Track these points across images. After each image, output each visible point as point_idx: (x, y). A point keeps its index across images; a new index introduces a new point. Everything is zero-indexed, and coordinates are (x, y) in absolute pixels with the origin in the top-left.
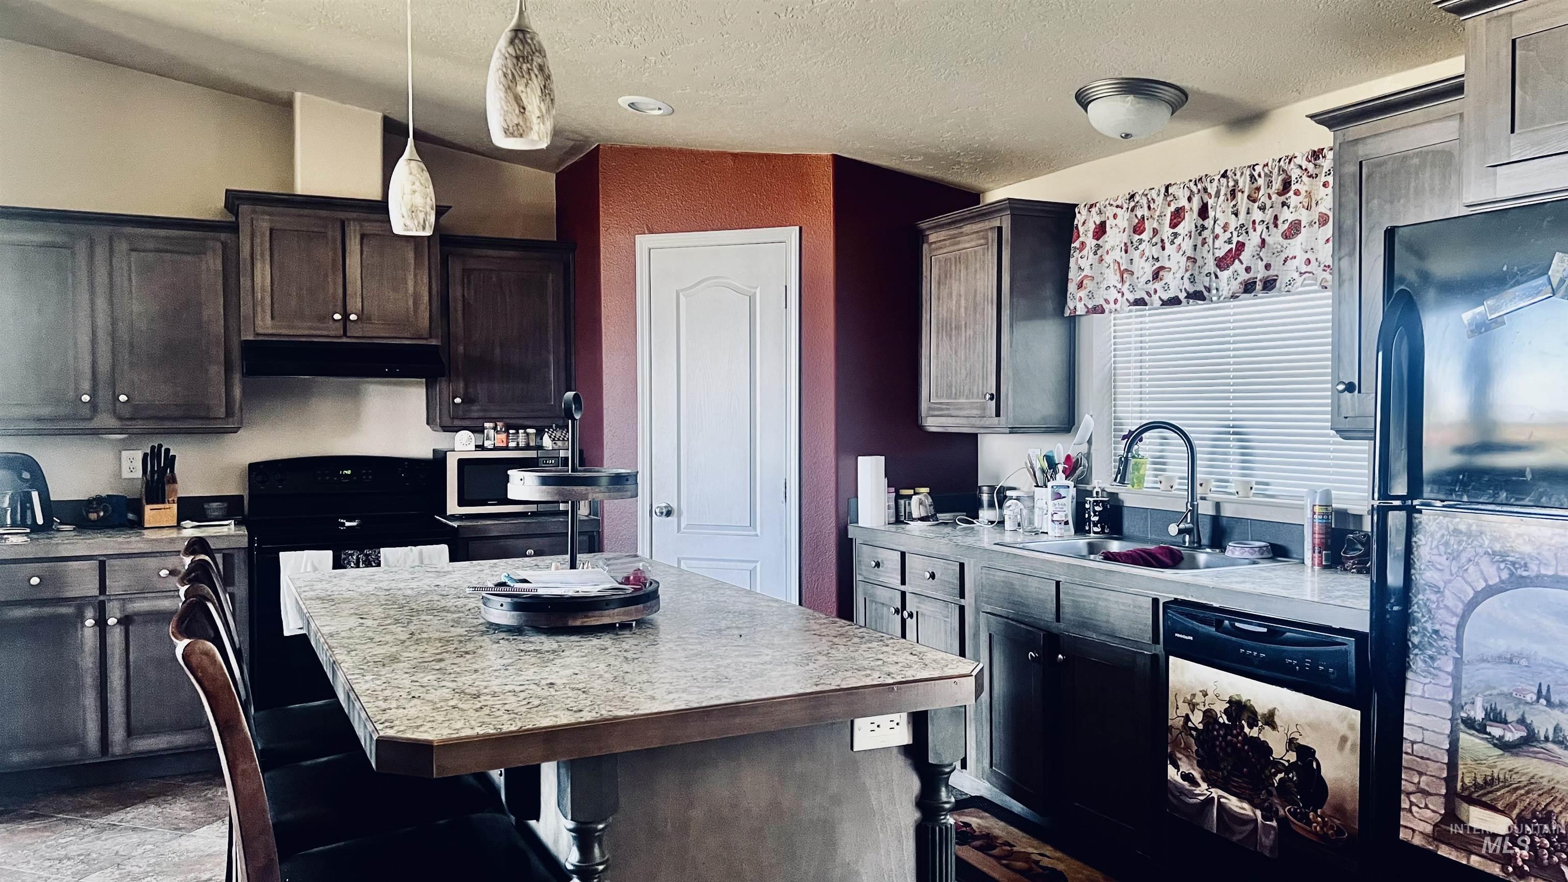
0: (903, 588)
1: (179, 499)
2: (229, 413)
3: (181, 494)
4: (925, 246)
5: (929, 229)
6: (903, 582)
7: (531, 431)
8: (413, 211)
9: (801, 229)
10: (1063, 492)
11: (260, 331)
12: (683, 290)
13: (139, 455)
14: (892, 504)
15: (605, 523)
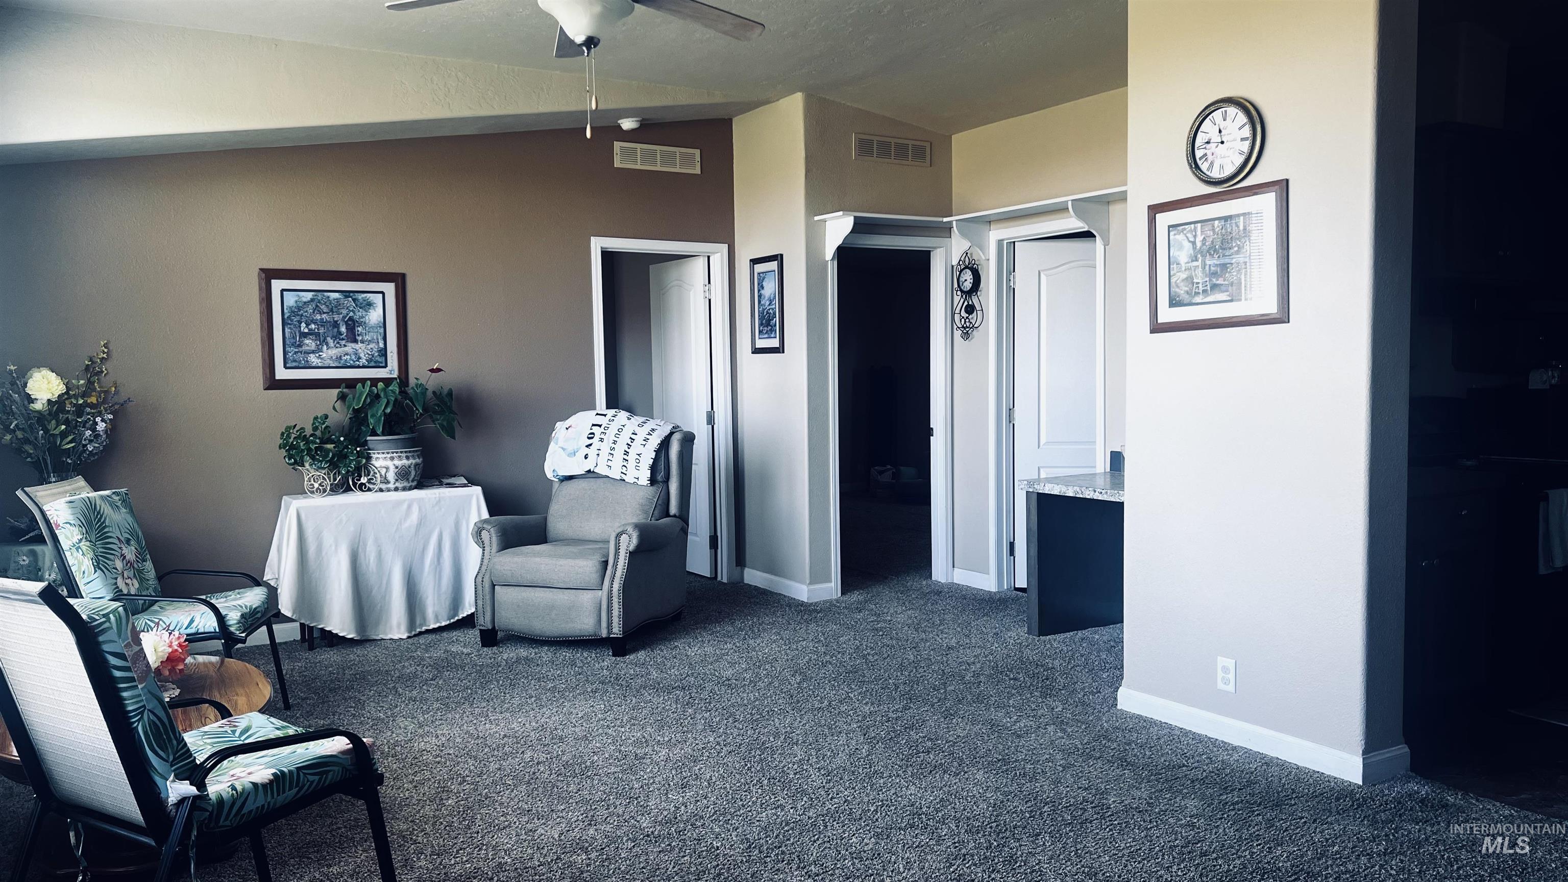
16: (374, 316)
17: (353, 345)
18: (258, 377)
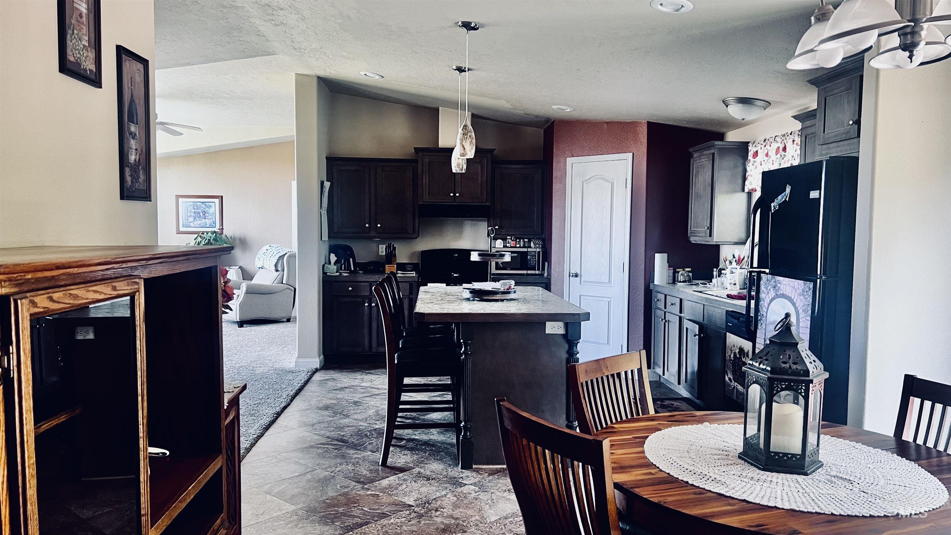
0: (665, 310)
1: (397, 263)
2: (414, 231)
3: (398, 261)
4: (691, 159)
5: (693, 151)
6: (665, 308)
7: (526, 240)
8: (458, 165)
9: (633, 153)
10: (734, 270)
11: (424, 201)
12: (584, 181)
13: (385, 246)
14: (671, 275)
15: (552, 280)
16: (212, 210)
17: (205, 220)
18: (175, 231)
